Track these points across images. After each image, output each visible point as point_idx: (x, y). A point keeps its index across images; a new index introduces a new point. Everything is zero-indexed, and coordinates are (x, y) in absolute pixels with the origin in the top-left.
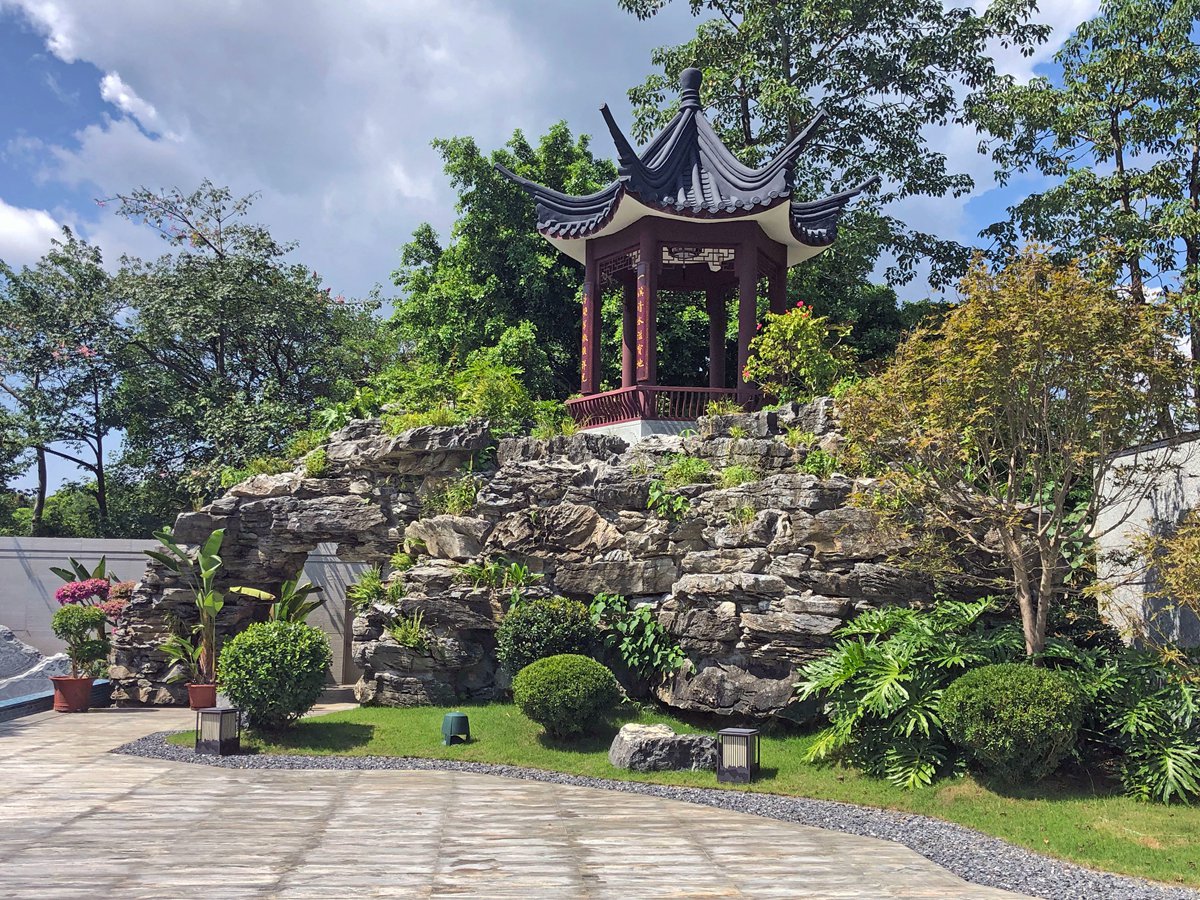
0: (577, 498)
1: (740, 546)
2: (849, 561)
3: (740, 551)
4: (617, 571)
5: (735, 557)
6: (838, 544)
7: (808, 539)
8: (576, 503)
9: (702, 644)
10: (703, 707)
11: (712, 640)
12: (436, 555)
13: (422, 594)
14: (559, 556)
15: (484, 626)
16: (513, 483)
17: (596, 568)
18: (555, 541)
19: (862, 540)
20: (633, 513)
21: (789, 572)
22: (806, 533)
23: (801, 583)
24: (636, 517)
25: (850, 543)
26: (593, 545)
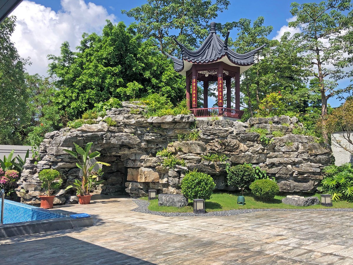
0: (233, 138)
1: (292, 151)
2: (316, 155)
3: (291, 152)
4: (249, 157)
5: (290, 154)
6: (314, 151)
7: (307, 150)
8: (233, 139)
9: (284, 175)
10: (285, 191)
11: (287, 174)
12: (187, 152)
13: (194, 164)
14: (232, 153)
15: (214, 172)
16: (210, 133)
17: (243, 156)
18: (230, 149)
19: (319, 150)
20: (251, 142)
21: (305, 158)
22: (307, 149)
23: (307, 160)
24: (252, 143)
25: (316, 151)
26: (241, 151)
